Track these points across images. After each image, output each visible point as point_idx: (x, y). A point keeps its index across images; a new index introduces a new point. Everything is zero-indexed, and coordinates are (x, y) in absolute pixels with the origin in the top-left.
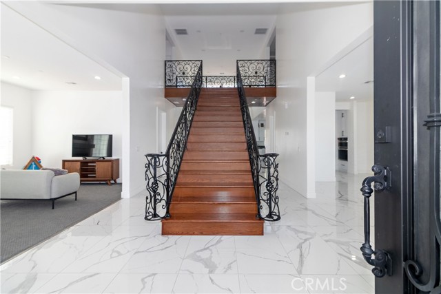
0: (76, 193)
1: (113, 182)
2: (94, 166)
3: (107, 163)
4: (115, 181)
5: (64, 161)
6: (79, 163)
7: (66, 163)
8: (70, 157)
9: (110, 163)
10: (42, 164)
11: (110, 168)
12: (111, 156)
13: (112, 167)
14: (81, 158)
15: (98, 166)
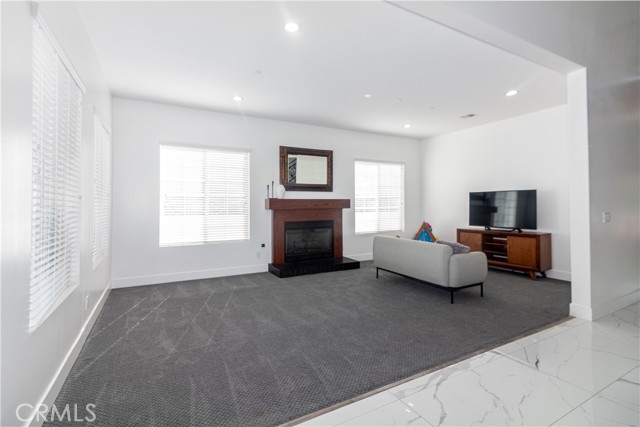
0: (481, 284)
1: (539, 274)
2: (505, 242)
3: (528, 240)
4: (543, 273)
5: (460, 231)
6: (480, 236)
7: (462, 234)
8: (466, 226)
9: (534, 240)
10: (435, 232)
11: (533, 250)
12: (535, 228)
13: (538, 247)
14: (482, 228)
15: (512, 243)
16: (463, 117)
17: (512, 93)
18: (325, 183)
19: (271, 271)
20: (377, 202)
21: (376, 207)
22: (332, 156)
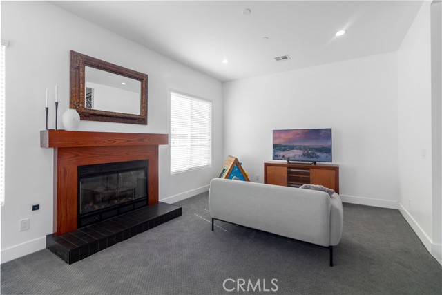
2: (308, 174)
3: (328, 172)
5: (266, 165)
6: (286, 169)
7: (268, 167)
8: (271, 160)
9: (332, 172)
11: (333, 180)
12: (331, 161)
15: (314, 175)
16: (278, 59)
17: (340, 33)
18: (138, 113)
19: (50, 248)
20: (189, 138)
21: (189, 143)
22: (147, 82)
